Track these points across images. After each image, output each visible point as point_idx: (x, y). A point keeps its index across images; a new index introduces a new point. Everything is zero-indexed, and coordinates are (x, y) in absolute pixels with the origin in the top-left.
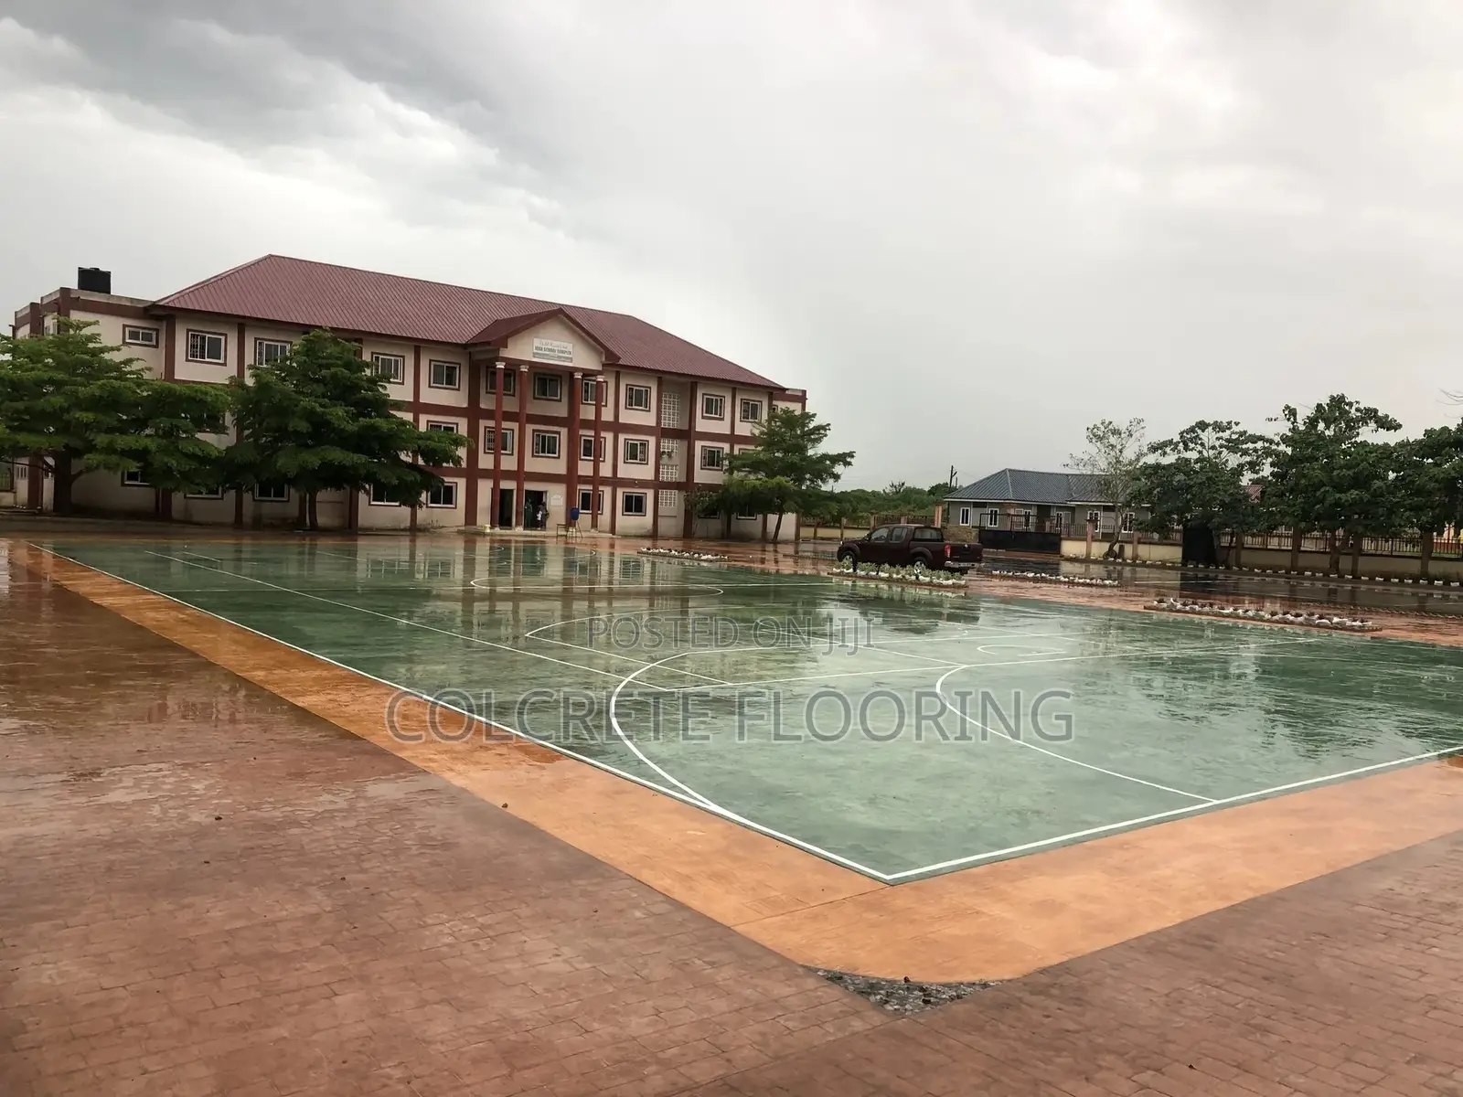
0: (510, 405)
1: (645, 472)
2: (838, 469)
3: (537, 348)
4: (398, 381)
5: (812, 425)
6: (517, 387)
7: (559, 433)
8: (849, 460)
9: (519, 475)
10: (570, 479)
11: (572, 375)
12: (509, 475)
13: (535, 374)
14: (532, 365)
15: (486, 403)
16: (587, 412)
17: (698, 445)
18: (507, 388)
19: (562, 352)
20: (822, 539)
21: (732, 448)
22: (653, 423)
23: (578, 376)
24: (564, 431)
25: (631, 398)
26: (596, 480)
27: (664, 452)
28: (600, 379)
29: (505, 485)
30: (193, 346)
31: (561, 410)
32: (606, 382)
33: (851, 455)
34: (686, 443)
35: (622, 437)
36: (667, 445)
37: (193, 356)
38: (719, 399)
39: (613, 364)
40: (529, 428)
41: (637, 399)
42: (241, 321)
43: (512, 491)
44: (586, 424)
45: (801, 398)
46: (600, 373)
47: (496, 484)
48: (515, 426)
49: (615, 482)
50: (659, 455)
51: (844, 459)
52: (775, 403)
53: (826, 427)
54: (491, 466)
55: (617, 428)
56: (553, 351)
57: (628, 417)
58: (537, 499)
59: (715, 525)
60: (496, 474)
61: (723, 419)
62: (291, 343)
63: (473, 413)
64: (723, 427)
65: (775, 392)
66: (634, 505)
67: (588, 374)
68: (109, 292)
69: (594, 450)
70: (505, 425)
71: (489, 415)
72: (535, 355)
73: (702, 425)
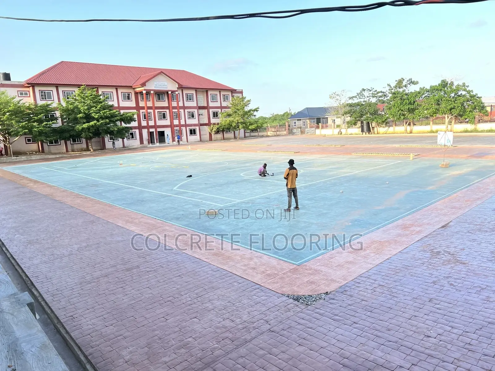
0: (150, 104)
1: (195, 121)
2: (255, 113)
3: (156, 85)
4: (112, 100)
5: (245, 101)
6: (151, 98)
7: (166, 112)
9: (155, 127)
10: (172, 126)
11: (167, 93)
12: (152, 127)
13: (156, 93)
14: (154, 90)
15: (142, 104)
16: (174, 104)
17: (211, 110)
18: (147, 98)
19: (164, 85)
20: (252, 136)
21: (221, 111)
22: (196, 105)
23: (170, 93)
24: (168, 111)
25: (187, 97)
26: (180, 126)
27: (200, 114)
28: (177, 93)
29: (151, 130)
30: (42, 96)
31: (165, 104)
32: (179, 93)
33: (258, 108)
34: (206, 110)
35: (186, 110)
36: (201, 111)
37: (42, 99)
38: (215, 95)
39: (181, 87)
40: (156, 111)
41: (190, 98)
42: (57, 85)
43: (153, 132)
44: (174, 108)
45: (241, 92)
46: (177, 91)
47: (148, 130)
48: (151, 111)
49: (186, 125)
50: (199, 115)
51: (256, 110)
52: (233, 94)
53: (249, 101)
55: (184, 108)
56: (161, 85)
57: (187, 104)
58: (162, 134)
59: (220, 136)
60: (148, 127)
61: (217, 102)
62: (75, 91)
63: (138, 108)
64: (218, 104)
65: (233, 91)
66: (193, 132)
67: (173, 92)
68: (10, 80)
69: (178, 116)
70: (149, 111)
71: (143, 108)
72: (155, 87)
73: (211, 104)
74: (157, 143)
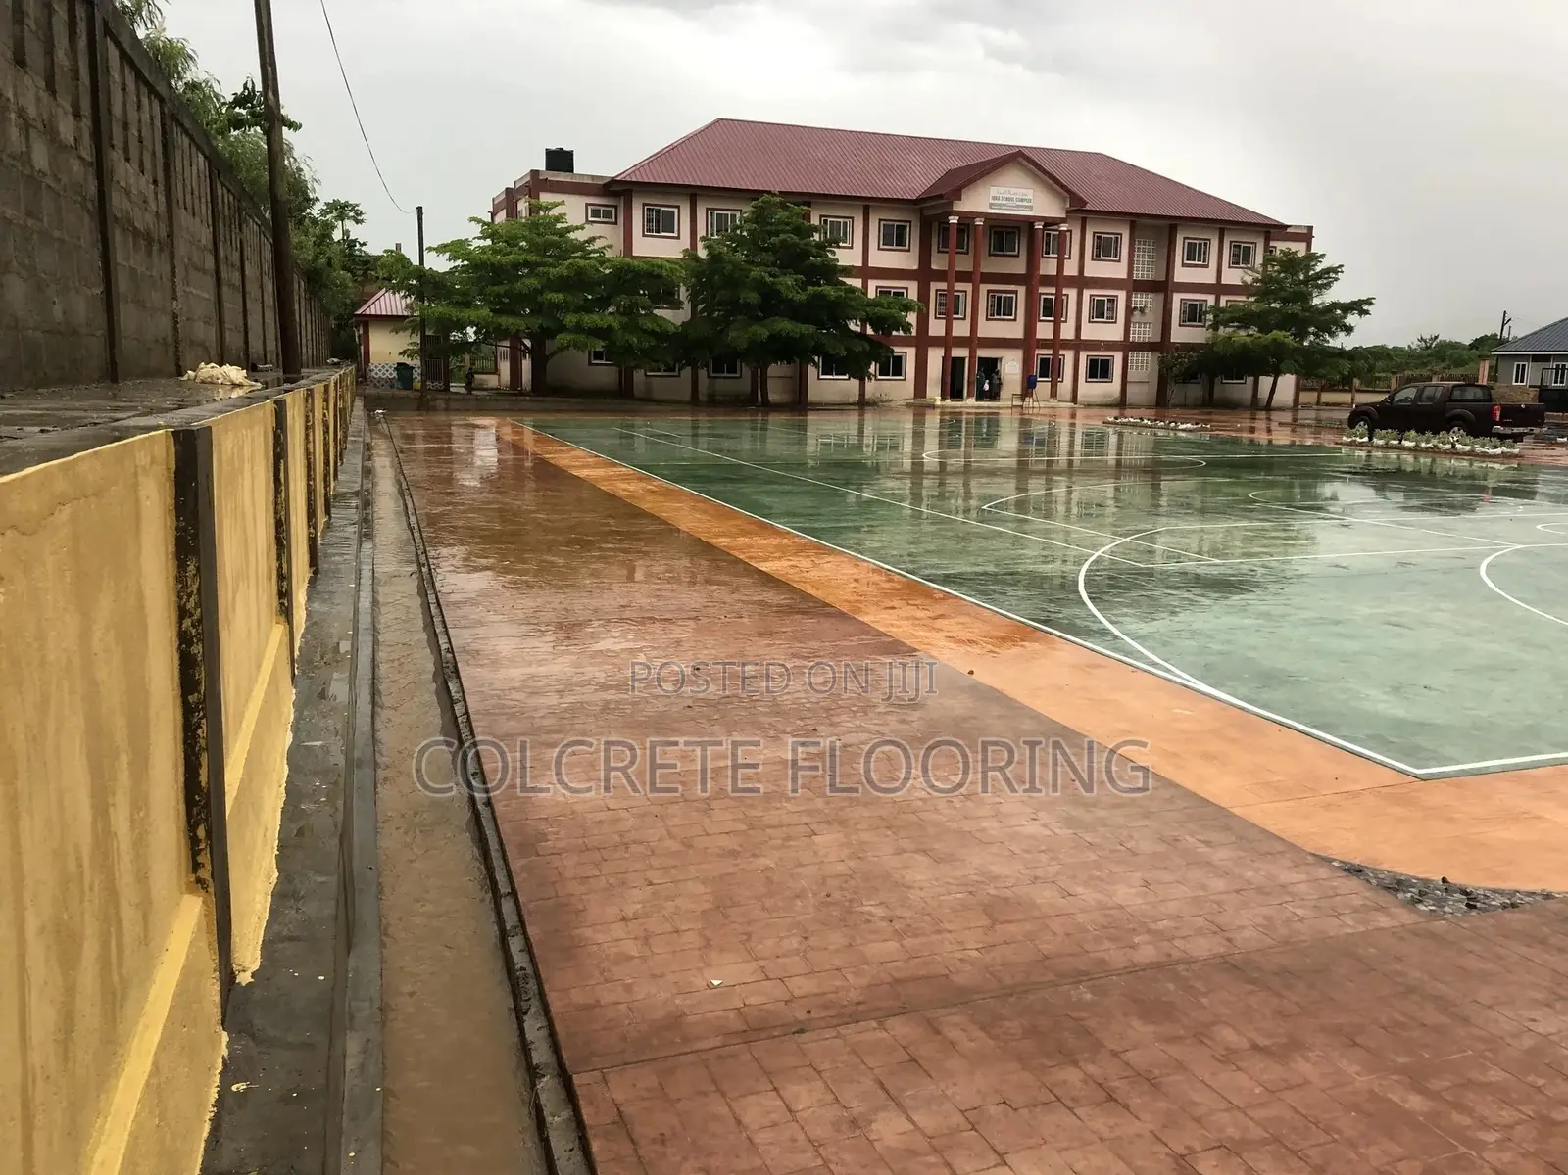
0: (964, 264)
1: (1113, 332)
2: (1352, 319)
3: (994, 198)
4: (847, 244)
5: (1318, 269)
6: (972, 244)
7: (1016, 292)
8: (1365, 308)
9: (972, 341)
10: (1027, 343)
11: (1031, 225)
12: (961, 342)
13: (991, 227)
14: (987, 217)
15: (938, 263)
16: (1048, 267)
17: (1177, 298)
18: (960, 245)
19: (1022, 200)
20: (1327, 405)
21: (1218, 300)
22: (1124, 275)
23: (1039, 226)
24: (1022, 290)
25: (1098, 247)
26: (1056, 343)
27: (1135, 308)
28: (1064, 227)
29: (957, 352)
30: (649, 221)
31: (1019, 266)
32: (1071, 231)
33: (1369, 302)
34: (1161, 296)
35: (1087, 293)
36: (1140, 299)
37: (649, 230)
38: (1203, 242)
39: (1079, 210)
40: (984, 288)
41: (1105, 248)
42: (690, 191)
43: (963, 359)
44: (1047, 280)
45: (1306, 236)
46: (1063, 221)
47: (947, 352)
48: (968, 287)
49: (1078, 344)
50: (1130, 311)
51: (1359, 307)
52: (1272, 243)
53: (1335, 270)
54: (942, 333)
55: (1081, 282)
56: (1012, 199)
57: (1095, 269)
58: (990, 367)
59: (1195, 391)
60: (947, 341)
61: (1207, 267)
62: (740, 211)
63: (924, 275)
64: (1207, 276)
65: (1272, 230)
66: (1099, 370)
67: (1050, 223)
68: (572, 171)
69: (1054, 310)
70: (958, 286)
71: (941, 276)
72: (991, 205)
73: (1181, 275)
74: (969, 396)
